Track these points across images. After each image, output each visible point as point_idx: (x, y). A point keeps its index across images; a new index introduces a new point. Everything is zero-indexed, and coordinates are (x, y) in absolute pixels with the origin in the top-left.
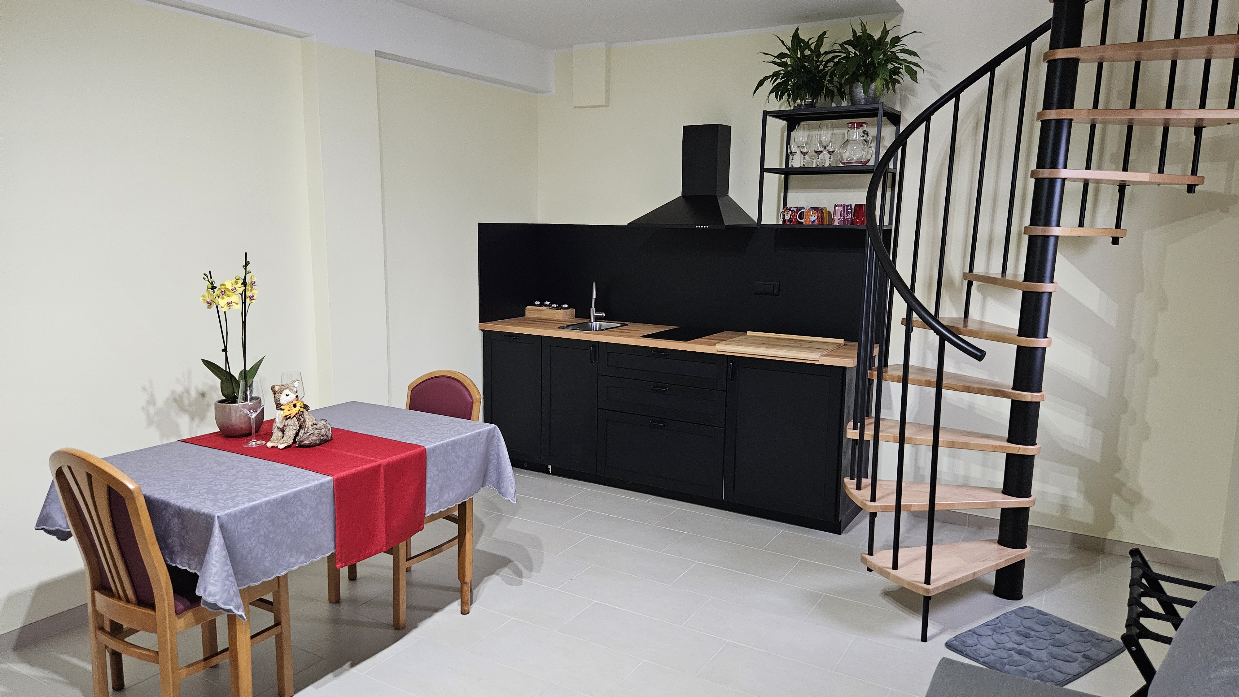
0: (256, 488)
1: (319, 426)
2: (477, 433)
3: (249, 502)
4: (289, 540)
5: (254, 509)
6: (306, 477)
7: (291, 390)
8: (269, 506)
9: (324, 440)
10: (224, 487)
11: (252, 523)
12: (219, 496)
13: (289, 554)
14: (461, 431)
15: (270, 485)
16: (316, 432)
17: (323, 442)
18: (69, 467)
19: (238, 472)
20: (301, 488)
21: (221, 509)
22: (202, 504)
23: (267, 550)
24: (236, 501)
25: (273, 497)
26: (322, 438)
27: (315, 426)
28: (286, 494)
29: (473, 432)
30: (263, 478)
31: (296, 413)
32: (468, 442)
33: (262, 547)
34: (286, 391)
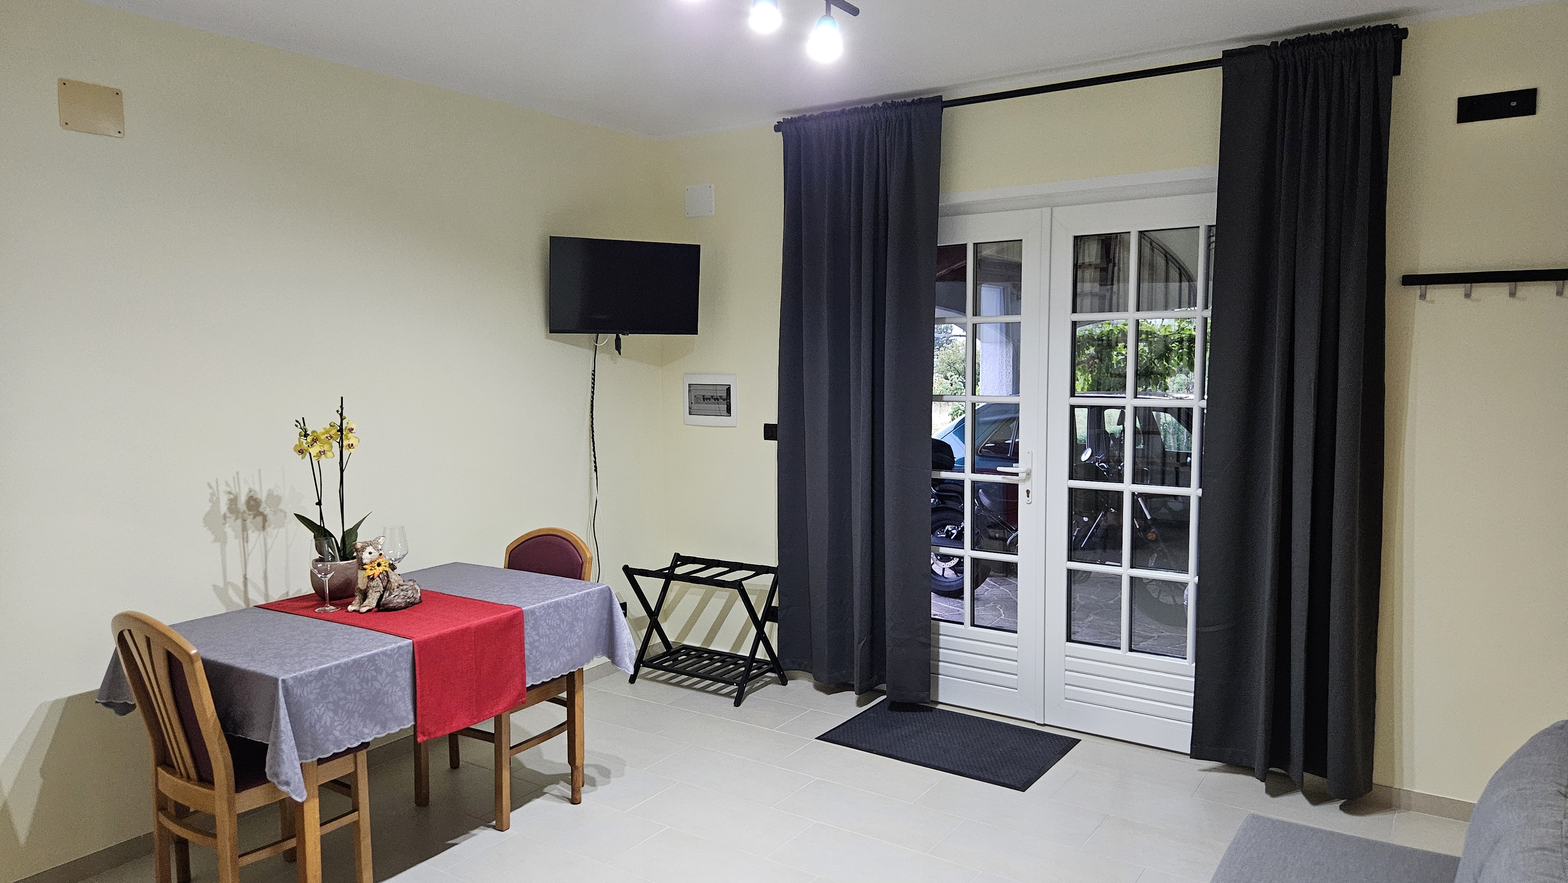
0: (328, 652)
1: (405, 587)
2: (585, 593)
3: (317, 665)
4: (362, 709)
5: (323, 672)
6: (384, 640)
7: (375, 548)
8: (339, 670)
9: (411, 603)
10: (295, 651)
11: (321, 688)
12: (288, 660)
13: (362, 724)
14: (567, 592)
15: (343, 648)
16: (402, 593)
17: (409, 605)
18: (130, 631)
19: (311, 637)
20: (376, 651)
21: (286, 672)
22: (267, 668)
23: (336, 718)
24: (304, 664)
25: (344, 660)
26: (408, 600)
27: (401, 587)
28: (358, 658)
29: (581, 593)
30: (337, 642)
31: (380, 573)
32: (574, 603)
33: (331, 714)
34: (370, 549)
